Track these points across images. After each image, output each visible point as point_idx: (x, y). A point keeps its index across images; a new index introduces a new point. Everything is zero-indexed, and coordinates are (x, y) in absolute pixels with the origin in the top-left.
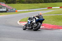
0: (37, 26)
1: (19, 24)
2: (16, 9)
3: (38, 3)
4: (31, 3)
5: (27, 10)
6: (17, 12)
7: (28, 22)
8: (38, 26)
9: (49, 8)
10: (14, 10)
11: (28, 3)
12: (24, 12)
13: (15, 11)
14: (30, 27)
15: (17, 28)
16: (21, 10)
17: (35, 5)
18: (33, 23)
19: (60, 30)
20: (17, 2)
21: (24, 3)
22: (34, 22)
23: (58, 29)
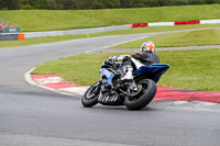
0: (141, 93)
1: (32, 82)
2: (18, 30)
4: (75, 8)
5: (61, 33)
6: (23, 38)
7: (104, 77)
8: (147, 92)
9: (138, 25)
10: (12, 31)
11: (62, 6)
12: (50, 39)
13: (16, 37)
14: (111, 95)
15: (24, 97)
16: (39, 34)
17: (86, 16)
18: (126, 80)
19: (176, 103)
20: (25, 3)
21: (48, 8)
22: (129, 76)
23: (168, 100)
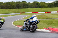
3: (10, 8)
